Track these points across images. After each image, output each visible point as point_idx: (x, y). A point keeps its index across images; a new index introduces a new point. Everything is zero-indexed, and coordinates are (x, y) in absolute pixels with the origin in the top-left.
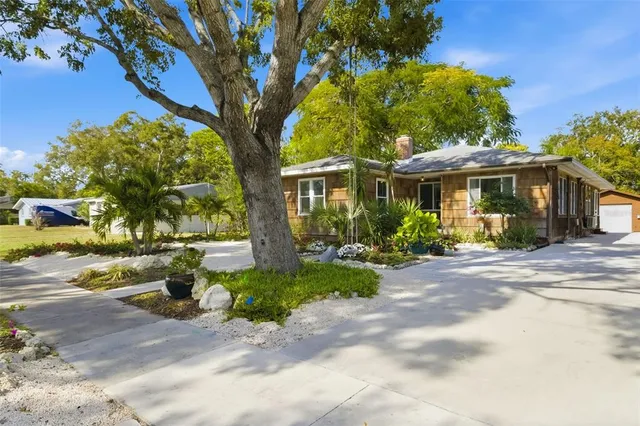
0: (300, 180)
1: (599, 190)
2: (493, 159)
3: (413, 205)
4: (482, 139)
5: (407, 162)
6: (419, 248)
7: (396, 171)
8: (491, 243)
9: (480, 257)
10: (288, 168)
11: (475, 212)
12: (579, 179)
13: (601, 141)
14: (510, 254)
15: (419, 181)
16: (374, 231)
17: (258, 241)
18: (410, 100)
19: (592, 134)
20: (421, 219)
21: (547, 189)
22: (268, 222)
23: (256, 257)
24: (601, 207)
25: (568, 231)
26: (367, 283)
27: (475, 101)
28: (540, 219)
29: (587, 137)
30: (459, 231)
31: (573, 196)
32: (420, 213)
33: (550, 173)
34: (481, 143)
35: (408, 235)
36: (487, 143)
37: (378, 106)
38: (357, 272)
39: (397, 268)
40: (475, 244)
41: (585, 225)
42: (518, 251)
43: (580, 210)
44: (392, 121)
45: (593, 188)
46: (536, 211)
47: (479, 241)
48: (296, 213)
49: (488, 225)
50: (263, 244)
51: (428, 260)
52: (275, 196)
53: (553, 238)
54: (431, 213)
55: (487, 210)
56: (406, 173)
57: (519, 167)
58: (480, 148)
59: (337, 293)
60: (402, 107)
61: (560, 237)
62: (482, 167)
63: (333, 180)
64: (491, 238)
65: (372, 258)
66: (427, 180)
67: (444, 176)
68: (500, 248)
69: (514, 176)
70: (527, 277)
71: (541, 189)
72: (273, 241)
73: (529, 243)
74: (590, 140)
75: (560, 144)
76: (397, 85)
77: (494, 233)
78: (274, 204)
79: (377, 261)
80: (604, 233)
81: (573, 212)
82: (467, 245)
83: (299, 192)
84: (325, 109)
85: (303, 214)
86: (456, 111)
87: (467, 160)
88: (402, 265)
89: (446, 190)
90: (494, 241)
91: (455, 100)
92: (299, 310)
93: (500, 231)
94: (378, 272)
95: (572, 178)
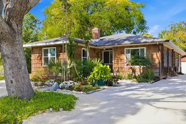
0: (43, 49)
1: (181, 55)
2: (136, 40)
3: (98, 61)
4: (132, 31)
5: (97, 40)
6: (101, 83)
7: (91, 45)
8: (135, 80)
9: (129, 87)
10: (37, 42)
11: (128, 65)
12: (173, 50)
13: (181, 34)
14: (143, 84)
15: (103, 50)
16: (79, 75)
17: (9, 81)
18: (100, 11)
19: (178, 30)
20: (102, 68)
21: (159, 54)
22: (15, 71)
23: (8, 90)
24: (181, 62)
25: (168, 74)
26: (69, 102)
27: (129, 13)
28: (156, 68)
29: (176, 32)
30: (121, 74)
31: (170, 58)
32: (101, 66)
33: (160, 47)
34: (132, 33)
35: (95, 76)
36: (134, 33)
37: (85, 13)
38: (65, 96)
39: (88, 94)
40: (128, 80)
41: (175, 71)
42: (146, 83)
43: (173, 64)
44: (91, 21)
45: (179, 54)
46: (154, 64)
47: (130, 79)
48: (42, 65)
49: (134, 71)
50: (12, 82)
51: (104, 89)
52: (18, 56)
53: (161, 77)
54: (107, 65)
55: (133, 64)
56: (96, 46)
57: (147, 44)
58: (131, 35)
59: (51, 109)
60: (96, 14)
61: (165, 76)
62: (131, 44)
63: (60, 49)
64: (135, 77)
65: (76, 88)
66: (107, 49)
67: (114, 48)
68: (138, 82)
69: (145, 48)
70: (149, 96)
71: (157, 54)
72: (17, 81)
73: (151, 79)
74: (177, 33)
75: (166, 35)
76: (94, 4)
77: (137, 75)
78: (18, 60)
79: (79, 90)
80: (183, 74)
81: (170, 65)
82: (125, 81)
83: (43, 54)
84: (58, 13)
85: (45, 66)
86: (120, 17)
87: (125, 40)
88: (91, 92)
89: (115, 54)
90: (136, 78)
91: (120, 12)
92: (28, 120)
93: (139, 74)
94: (76, 96)
95: (170, 50)
